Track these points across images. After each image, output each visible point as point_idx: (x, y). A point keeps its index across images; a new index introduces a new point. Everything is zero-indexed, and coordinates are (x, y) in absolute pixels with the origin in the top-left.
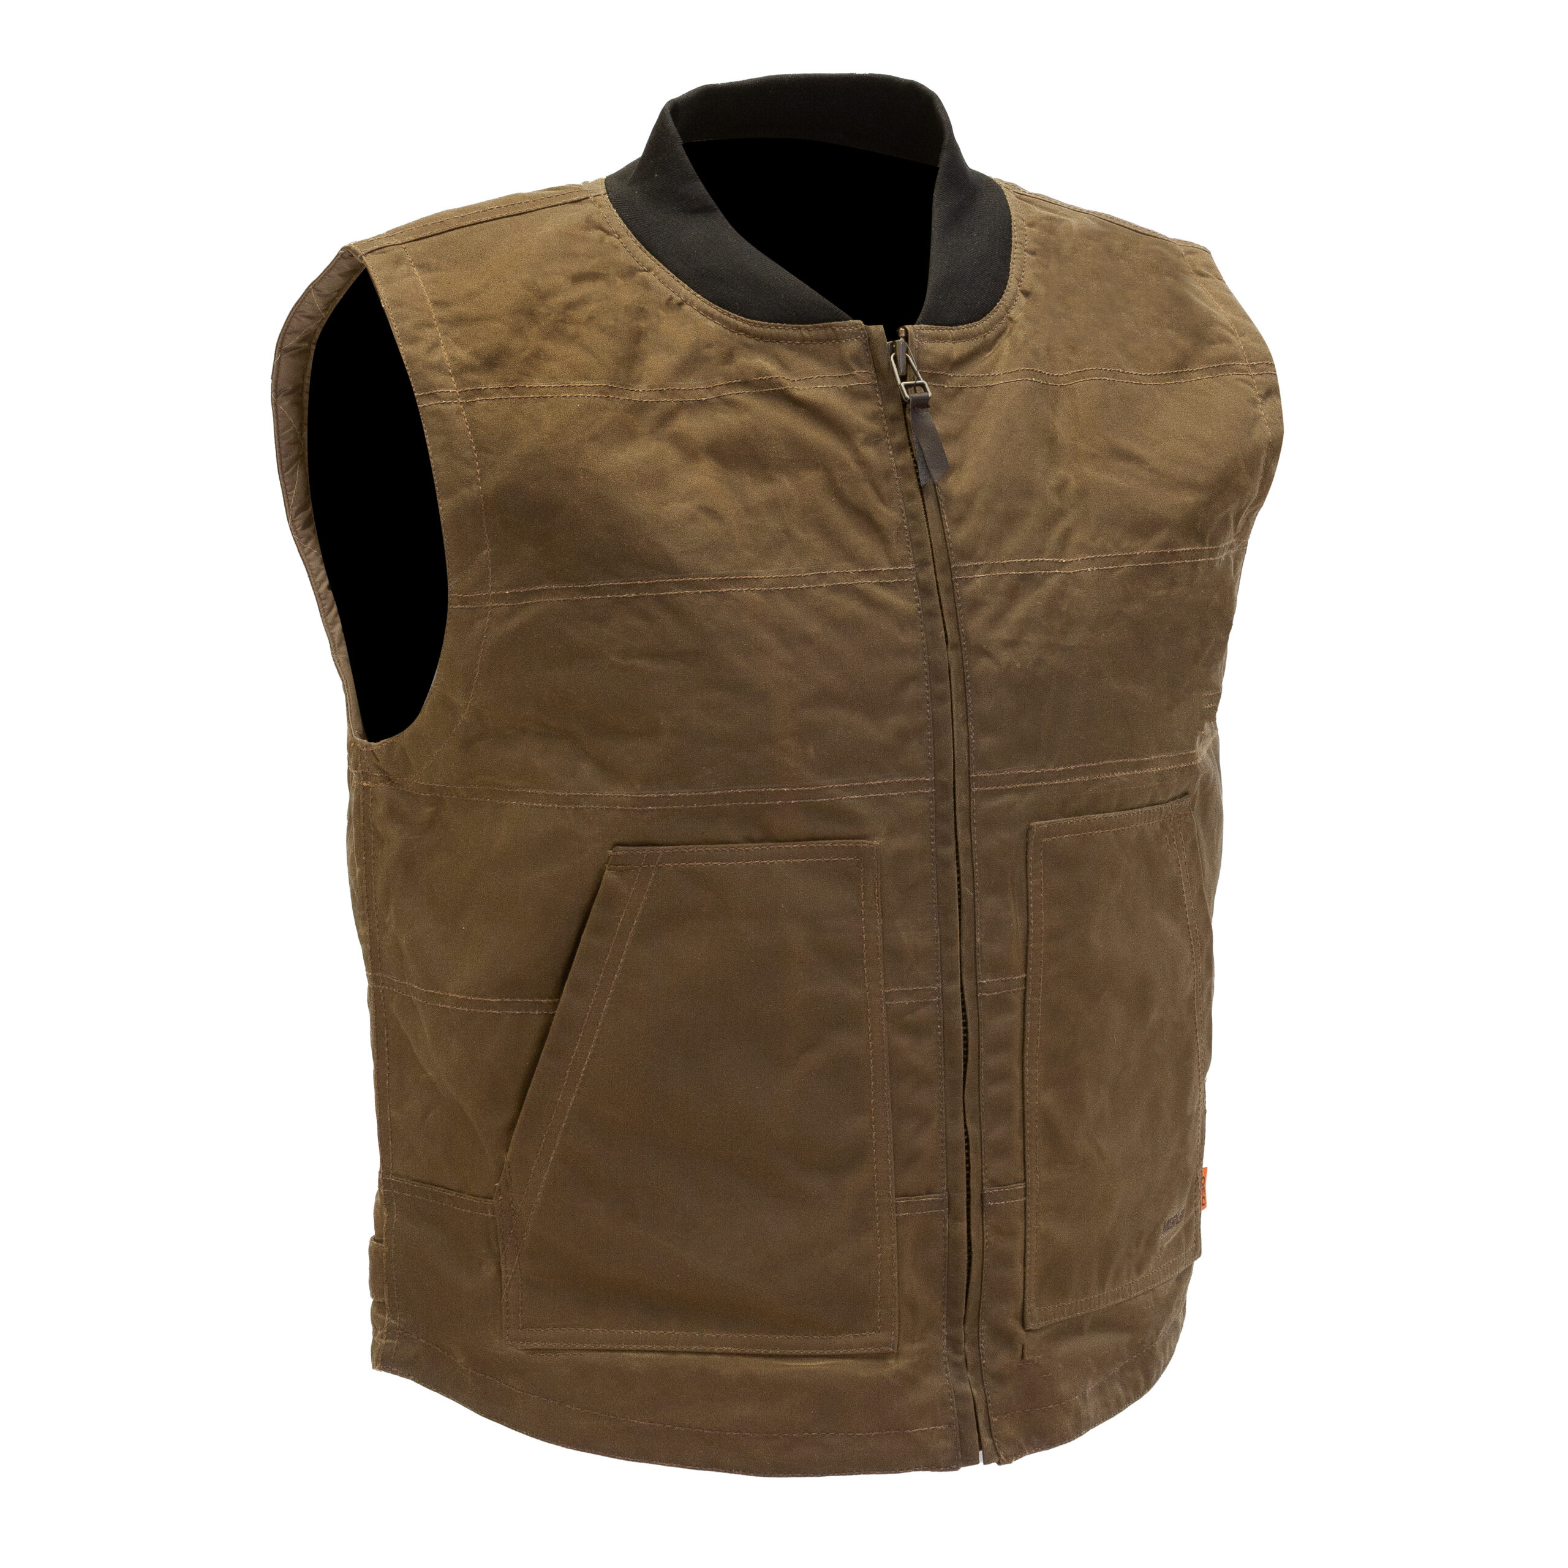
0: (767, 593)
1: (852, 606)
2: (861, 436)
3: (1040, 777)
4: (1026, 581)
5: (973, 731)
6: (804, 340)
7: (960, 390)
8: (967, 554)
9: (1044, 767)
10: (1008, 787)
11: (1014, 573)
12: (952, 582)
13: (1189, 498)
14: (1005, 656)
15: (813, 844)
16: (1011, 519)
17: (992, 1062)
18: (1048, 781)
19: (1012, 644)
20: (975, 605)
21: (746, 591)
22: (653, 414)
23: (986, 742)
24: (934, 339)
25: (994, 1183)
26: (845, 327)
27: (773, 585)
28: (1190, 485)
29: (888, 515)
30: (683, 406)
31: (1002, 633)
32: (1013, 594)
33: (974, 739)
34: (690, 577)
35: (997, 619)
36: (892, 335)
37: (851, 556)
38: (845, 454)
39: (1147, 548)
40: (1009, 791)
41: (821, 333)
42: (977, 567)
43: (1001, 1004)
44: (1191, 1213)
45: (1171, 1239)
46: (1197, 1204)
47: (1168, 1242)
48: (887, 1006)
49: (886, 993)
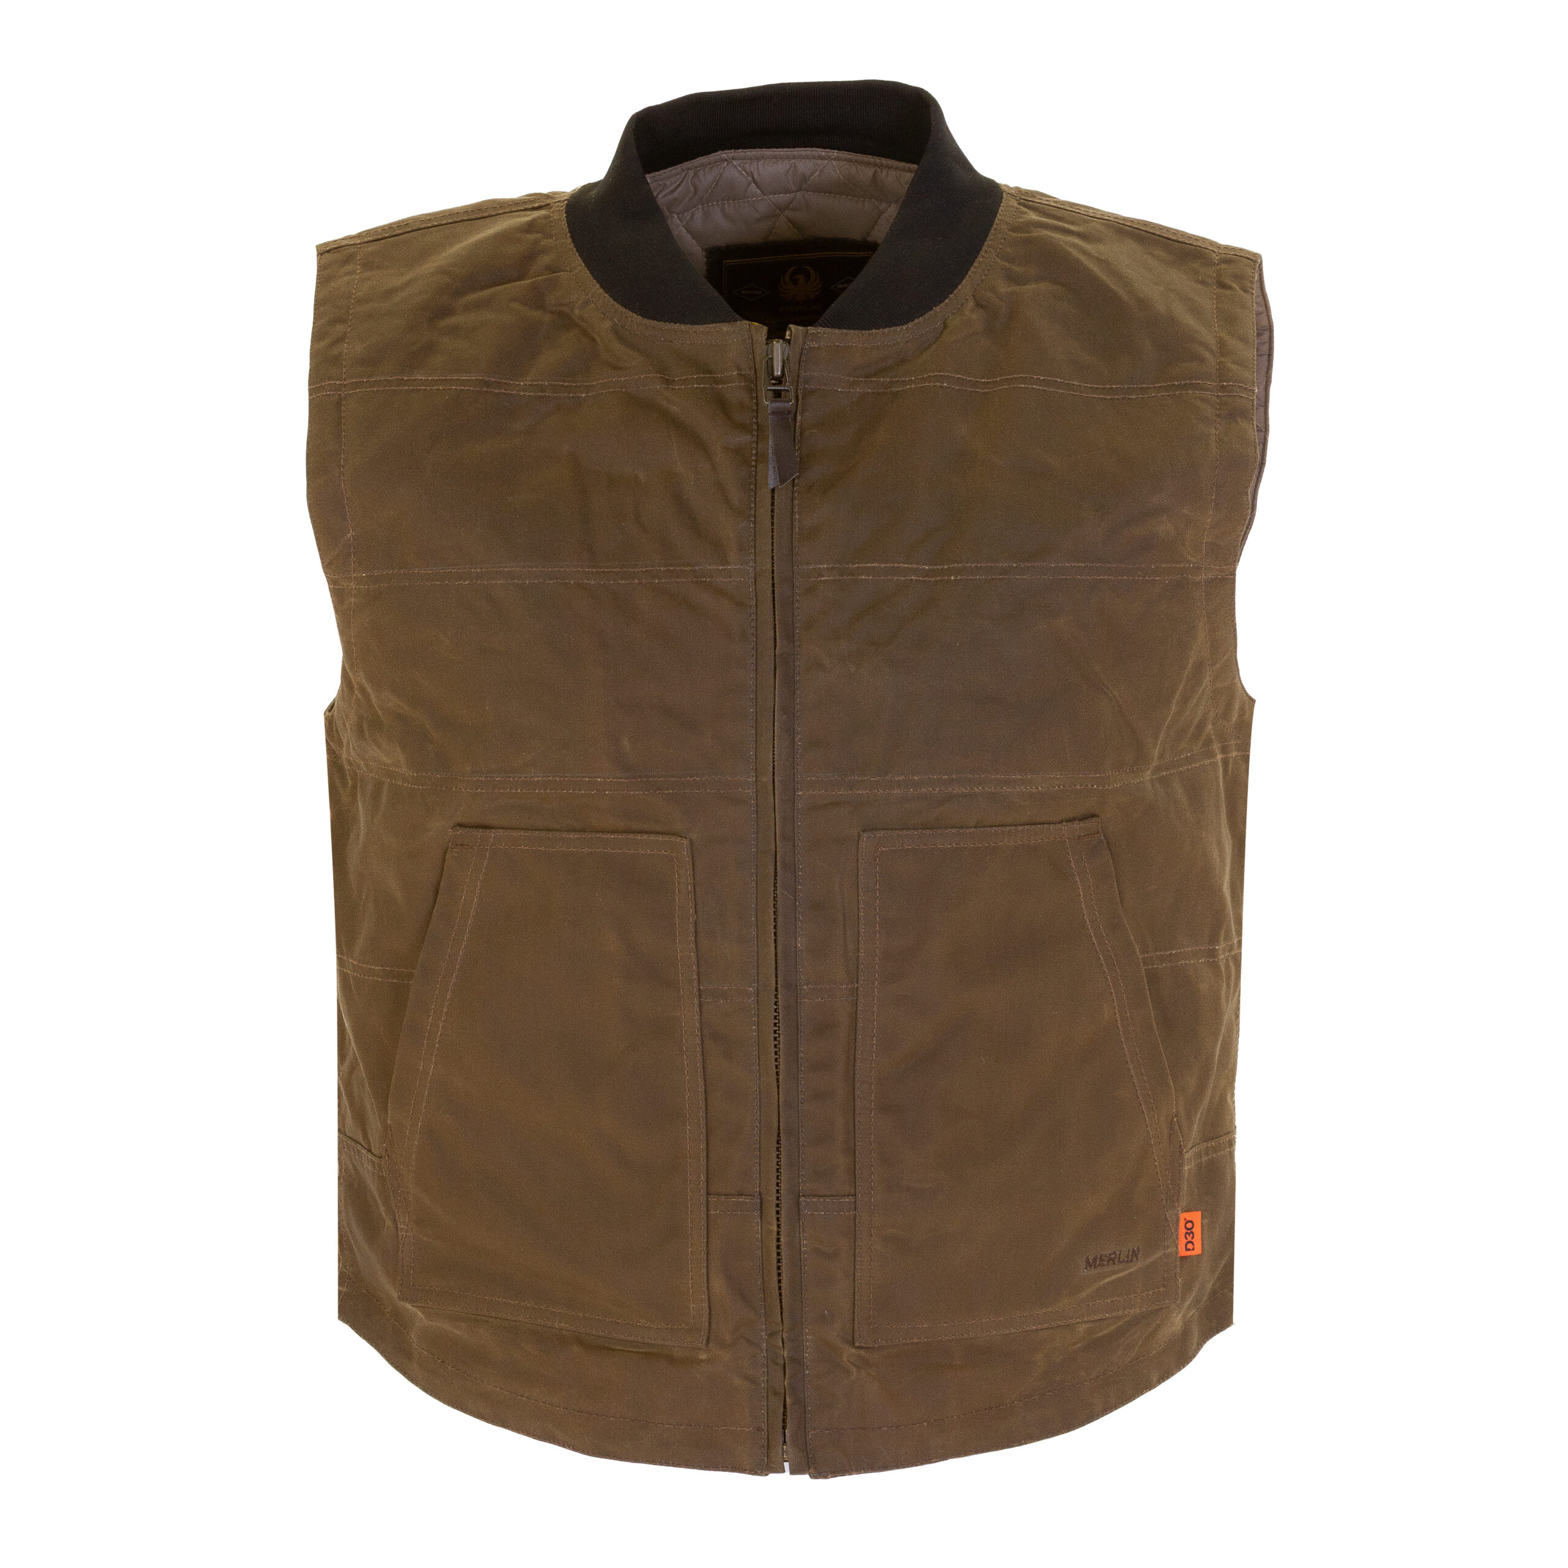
15: (630, 836)
44: (1157, 1256)
45: (1113, 1277)
46: (1168, 1247)
47: (1108, 1280)
48: (700, 1002)
49: (699, 989)
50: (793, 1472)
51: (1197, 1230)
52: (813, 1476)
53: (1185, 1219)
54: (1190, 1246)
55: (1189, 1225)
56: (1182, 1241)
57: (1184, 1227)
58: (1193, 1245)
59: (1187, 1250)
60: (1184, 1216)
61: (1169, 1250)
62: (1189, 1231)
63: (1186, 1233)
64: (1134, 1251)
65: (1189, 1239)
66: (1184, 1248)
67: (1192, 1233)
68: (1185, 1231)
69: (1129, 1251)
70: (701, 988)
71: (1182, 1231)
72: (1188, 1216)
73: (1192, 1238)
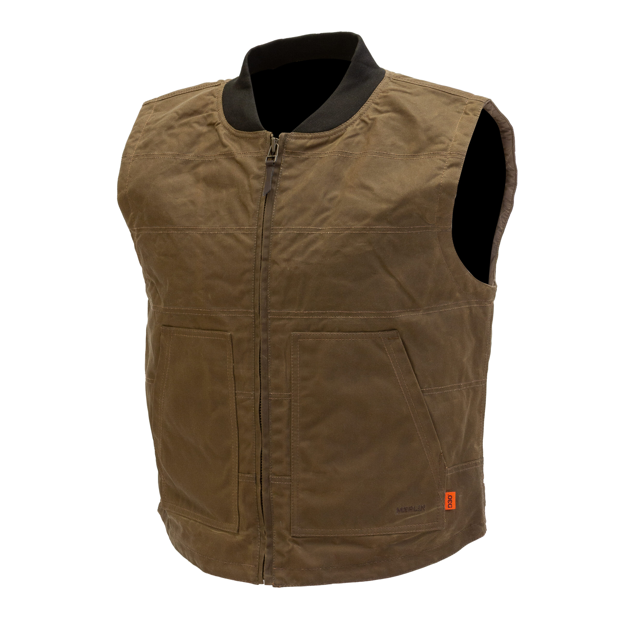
0: (202, 234)
1: (230, 241)
2: (252, 175)
3: (296, 315)
4: (300, 235)
5: (269, 294)
6: (250, 138)
7: (306, 159)
8: (279, 223)
9: (299, 311)
10: (283, 317)
11: (296, 232)
12: (270, 234)
13: (384, 206)
14: (284, 265)
15: (213, 332)
16: (302, 211)
17: (275, 426)
18: (301, 316)
19: (287, 260)
20: (276, 244)
21: (195, 233)
22: (192, 165)
23: (273, 299)
24: (297, 138)
25: (275, 474)
26: (261, 133)
27: (205, 231)
28: (388, 201)
29: (252, 206)
30: (203, 162)
31: (285, 256)
32: (293, 240)
33: (269, 297)
34: (176, 226)
35: (284, 249)
36: (276, 136)
37: (236, 222)
38: (246, 182)
39: (358, 225)
40: (284, 319)
41: (255, 136)
42: (281, 229)
43: (278, 403)
44: (434, 509)
45: (412, 517)
46: (439, 506)
47: (409, 517)
48: (236, 398)
49: (235, 393)
50: (266, 584)
51: (454, 500)
52: (274, 586)
53: (448, 495)
54: (450, 506)
55: (450, 497)
56: (447, 504)
57: (447, 498)
58: (452, 505)
59: (449, 507)
60: (447, 494)
61: (440, 507)
62: (450, 500)
63: (449, 501)
64: (422, 507)
65: (450, 503)
66: (447, 507)
67: (451, 500)
68: (448, 500)
69: (419, 506)
70: (236, 392)
71: (447, 500)
72: (450, 493)
73: (451, 503)
